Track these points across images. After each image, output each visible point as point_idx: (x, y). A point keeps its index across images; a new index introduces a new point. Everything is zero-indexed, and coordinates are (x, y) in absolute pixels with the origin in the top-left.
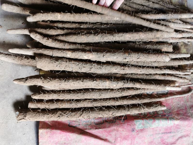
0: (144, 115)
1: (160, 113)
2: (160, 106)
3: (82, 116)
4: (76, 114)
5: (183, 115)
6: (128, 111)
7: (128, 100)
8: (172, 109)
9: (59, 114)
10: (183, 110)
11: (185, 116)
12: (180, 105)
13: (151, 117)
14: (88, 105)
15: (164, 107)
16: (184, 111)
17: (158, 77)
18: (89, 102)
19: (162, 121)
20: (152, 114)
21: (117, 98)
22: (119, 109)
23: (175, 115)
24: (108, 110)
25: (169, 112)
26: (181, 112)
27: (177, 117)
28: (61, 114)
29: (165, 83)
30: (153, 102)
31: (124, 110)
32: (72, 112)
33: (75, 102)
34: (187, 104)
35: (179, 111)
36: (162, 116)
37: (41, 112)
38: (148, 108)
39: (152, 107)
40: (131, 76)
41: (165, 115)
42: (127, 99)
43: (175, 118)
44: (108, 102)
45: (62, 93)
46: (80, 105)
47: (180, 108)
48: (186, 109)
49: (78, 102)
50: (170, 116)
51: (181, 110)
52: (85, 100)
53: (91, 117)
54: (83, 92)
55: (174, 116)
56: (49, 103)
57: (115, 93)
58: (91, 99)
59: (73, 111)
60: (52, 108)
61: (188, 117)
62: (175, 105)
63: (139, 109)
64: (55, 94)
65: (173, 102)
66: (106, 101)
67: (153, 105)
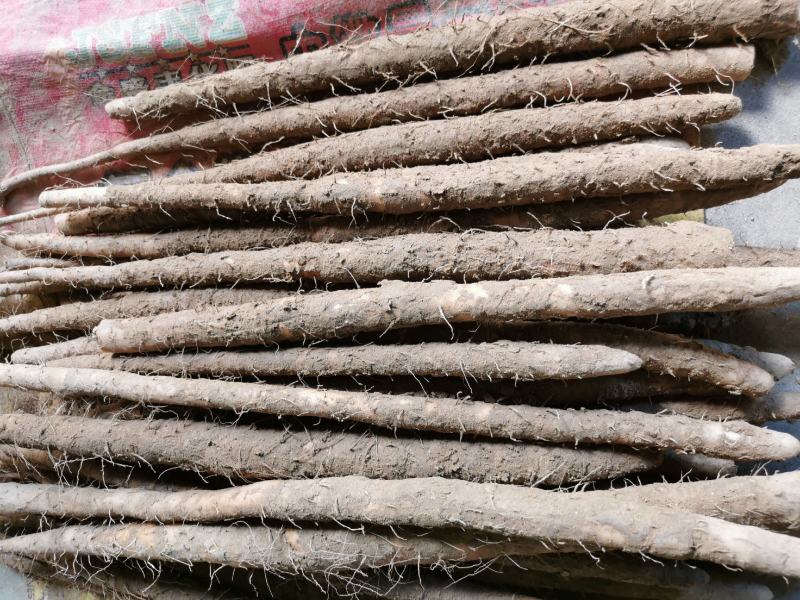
0: (203, 66)
1: (135, 81)
2: (132, 114)
3: (493, 30)
4: (519, 38)
5: (32, 79)
6: (275, 76)
7: (279, 126)
8: (81, 107)
9: (602, 25)
10: (34, 106)
11: (23, 79)
12: (45, 127)
13: (171, 60)
14: (465, 85)
15: (118, 113)
16: (26, 101)
17: (148, 242)
18: (462, 101)
19: (124, 45)
20: (168, 75)
21: (331, 132)
22: (318, 79)
23: (65, 79)
24: (369, 73)
25: (94, 90)
26: (41, 94)
27: (58, 69)
28: (595, 27)
29: (114, 219)
30: (168, 131)
31: (293, 79)
32: (539, 43)
33: (525, 94)
34: (16, 137)
35: (48, 102)
36: (122, 69)
37: (688, 29)
38: (186, 96)
39: (169, 104)
40: (268, 235)
41: (111, 73)
42: (282, 131)
43: (65, 62)
44: (370, 109)
45: (590, 131)
46: (502, 81)
47: (46, 112)
48: (20, 113)
49: (512, 96)
50: (87, 73)
51: (42, 106)
52: (481, 106)
53: (449, 31)
54: (492, 142)
55: (70, 71)
56: (652, 76)
57: (340, 154)
58: (450, 114)
59: (534, 49)
60: (636, 54)
61: (10, 72)
62: (71, 126)
63: (226, 88)
64: (627, 120)
65: (79, 142)
66: (381, 115)
67: (164, 116)
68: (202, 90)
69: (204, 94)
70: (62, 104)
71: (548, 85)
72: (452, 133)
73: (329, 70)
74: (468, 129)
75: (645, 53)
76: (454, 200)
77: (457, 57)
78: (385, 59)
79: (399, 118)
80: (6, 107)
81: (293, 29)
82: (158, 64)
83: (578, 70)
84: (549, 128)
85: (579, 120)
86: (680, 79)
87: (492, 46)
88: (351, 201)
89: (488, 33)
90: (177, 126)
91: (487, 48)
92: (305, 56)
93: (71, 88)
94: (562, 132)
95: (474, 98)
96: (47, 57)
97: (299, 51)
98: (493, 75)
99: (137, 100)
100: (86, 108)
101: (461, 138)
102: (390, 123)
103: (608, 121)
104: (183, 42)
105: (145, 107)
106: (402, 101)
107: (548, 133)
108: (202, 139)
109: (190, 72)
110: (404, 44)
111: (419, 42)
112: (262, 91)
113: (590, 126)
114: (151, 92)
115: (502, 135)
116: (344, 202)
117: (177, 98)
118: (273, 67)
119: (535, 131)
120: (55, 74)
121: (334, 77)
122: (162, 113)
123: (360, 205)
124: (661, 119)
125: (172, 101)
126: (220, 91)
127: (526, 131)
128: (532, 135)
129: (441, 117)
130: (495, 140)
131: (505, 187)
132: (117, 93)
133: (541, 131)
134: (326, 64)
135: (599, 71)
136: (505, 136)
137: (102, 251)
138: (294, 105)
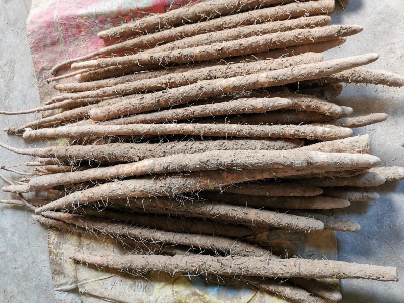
0: (135, 18)
1: (109, 24)
2: (108, 35)
5: (71, 25)
6: (162, 18)
7: (162, 37)
8: (88, 36)
10: (71, 36)
11: (68, 25)
12: (74, 44)
13: (124, 16)
14: (231, 18)
15: (102, 36)
16: (68, 34)
18: (230, 23)
20: (122, 22)
21: (182, 37)
22: (178, 18)
23: (83, 25)
25: (94, 28)
26: (74, 31)
27: (82, 21)
30: (121, 42)
31: (168, 19)
32: (257, 1)
33: (253, 19)
34: (62, 48)
35: (76, 34)
36: (105, 20)
38: (129, 28)
41: (101, 22)
42: (164, 39)
43: (84, 18)
44: (196, 28)
47: (75, 38)
48: (65, 39)
50: (92, 22)
51: (74, 36)
52: (237, 24)
54: (241, 36)
55: (86, 21)
56: (298, 11)
57: (185, 44)
58: (225, 28)
59: (255, 3)
60: (293, 3)
61: (64, 22)
62: (84, 43)
64: (289, 25)
69: (135, 26)
70: (81, 34)
71: (261, 15)
72: (226, 34)
73: (182, 15)
74: (232, 32)
75: (296, 3)
76: (225, 51)
77: (228, 7)
78: (202, 9)
79: (207, 30)
81: (169, 2)
82: (119, 17)
83: (272, 10)
84: (261, 30)
85: (272, 27)
86: (309, 11)
87: (241, 2)
88: (188, 55)
90: (124, 40)
91: (239, 3)
93: (85, 28)
94: (266, 31)
95: (234, 22)
96: (78, 16)
98: (242, 14)
99: (110, 31)
100: (90, 36)
101: (229, 36)
102: (204, 33)
103: (283, 26)
104: (129, 8)
105: (113, 33)
106: (208, 25)
107: (261, 32)
108: (133, 44)
109: (130, 20)
110: (209, 4)
111: (214, 3)
113: (276, 29)
114: (115, 28)
115: (244, 34)
116: (185, 56)
117: (125, 29)
118: (161, 15)
119: (256, 32)
120: (80, 23)
121: (183, 17)
122: (119, 35)
123: (191, 56)
124: (302, 25)
125: (123, 30)
126: (142, 25)
127: (253, 32)
129: (222, 29)
131: (243, 45)
132: (102, 29)
133: (258, 31)
134: (181, 13)
135: (279, 9)
137: (93, 86)
138: (169, 29)
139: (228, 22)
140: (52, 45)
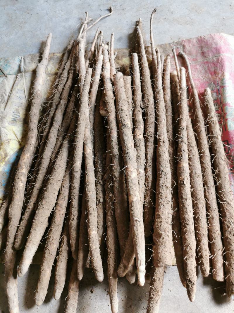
0: (220, 117)
1: (216, 97)
2: (206, 95)
3: (230, 203)
4: (227, 210)
5: (217, 67)
6: (217, 138)
7: (202, 138)
8: (208, 80)
9: (231, 235)
10: (209, 67)
11: (217, 65)
12: (202, 69)
13: (222, 108)
14: (213, 194)
15: (206, 91)
16: (210, 65)
17: (168, 97)
18: (209, 193)
19: (227, 95)
20: (217, 107)
21: (200, 153)
22: (216, 150)
23: (217, 77)
24: (217, 166)
25: (213, 85)
26: (212, 69)
27: (220, 75)
28: (230, 233)
29: (175, 88)
30: (201, 105)
31: (216, 143)
32: (226, 216)
33: (210, 211)
34: (200, 61)
35: (210, 71)
36: (219, 93)
37: (229, 261)
38: (211, 112)
39: (209, 106)
40: (171, 132)
41: (218, 90)
42: (200, 139)
43: (222, 77)
44: (207, 165)
45: (199, 230)
46: (215, 205)
47: (207, 70)
48: (207, 62)
49: (210, 207)
50: (219, 83)
51: (209, 69)
52: (207, 198)
53: (230, 190)
55: (219, 78)
56: (215, 250)
57: (193, 156)
58: (205, 189)
59: (224, 215)
60: (222, 246)
61: (219, 61)
62: (202, 77)
63: (213, 124)
64: (202, 241)
65: (197, 79)
66: (205, 168)
67: (205, 104)
68: (213, 116)
69: (212, 117)
70: (209, 75)
71: (213, 218)
72: (199, 189)
73: (219, 154)
74: (200, 194)
75: (222, 248)
76: (182, 187)
77: (222, 192)
78: (222, 170)
79: (204, 174)
80: (209, 59)
81: (231, 144)
82: (221, 104)
83: (217, 228)
84: (200, 218)
85: (202, 227)
86: (214, 259)
87: (225, 202)
88: (182, 157)
89: (229, 201)
90: (202, 108)
91: (225, 201)
92: (223, 147)
93: (214, 78)
94: (199, 222)
95: (209, 196)
96: (224, 72)
97: (224, 146)
98: (216, 203)
99: (210, 97)
100: (208, 82)
101: (198, 192)
102: (202, 171)
103: (202, 236)
104: (227, 112)
105: (208, 99)
106: (209, 175)
107: (198, 217)
108: (198, 115)
109: (218, 113)
110: (226, 177)
111: (227, 181)
112: (212, 134)
113: (201, 230)
114: (212, 102)
115: (198, 203)
116: (181, 155)
117: (211, 109)
118: (220, 138)
119: (199, 213)
120: (218, 74)
121: (216, 155)
122: (206, 104)
123: (181, 160)
124: (202, 251)
125: (210, 107)
126: (213, 122)
127: (199, 211)
128: (198, 213)
129: (204, 186)
130: (197, 201)
131: (185, 201)
132: (212, 91)
133: (199, 215)
134: (220, 153)
135: (217, 234)
136: (198, 204)
137: (166, 84)
138: (208, 143)
139: (209, 191)
140: (202, 52)
